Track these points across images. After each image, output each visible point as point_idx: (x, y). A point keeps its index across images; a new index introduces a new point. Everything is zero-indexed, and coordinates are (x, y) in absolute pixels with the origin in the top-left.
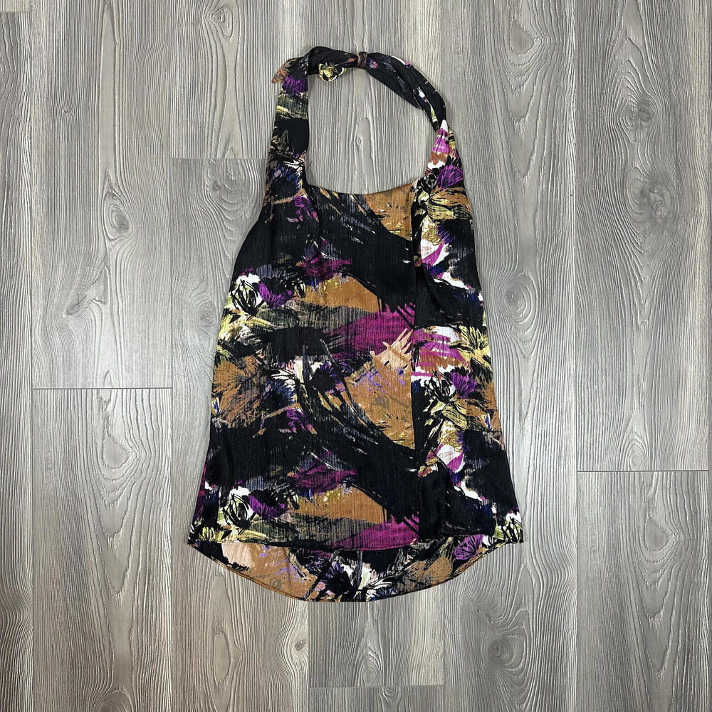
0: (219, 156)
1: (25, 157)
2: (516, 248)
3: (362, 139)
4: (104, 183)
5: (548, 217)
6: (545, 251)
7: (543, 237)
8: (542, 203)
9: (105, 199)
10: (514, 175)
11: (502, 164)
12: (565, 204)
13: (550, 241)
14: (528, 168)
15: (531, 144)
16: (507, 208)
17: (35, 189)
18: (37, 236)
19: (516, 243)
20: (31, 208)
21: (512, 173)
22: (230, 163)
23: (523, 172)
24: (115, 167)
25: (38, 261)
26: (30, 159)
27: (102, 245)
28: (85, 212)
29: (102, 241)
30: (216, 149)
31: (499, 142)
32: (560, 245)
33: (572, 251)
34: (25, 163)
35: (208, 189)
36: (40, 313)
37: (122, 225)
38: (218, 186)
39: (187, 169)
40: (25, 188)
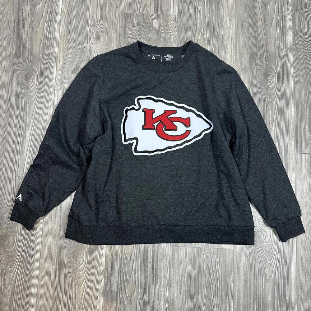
0: (141, 12)
1: (59, 9)
2: (267, 56)
3: (201, 8)
4: (92, 21)
5: (280, 44)
6: (279, 57)
7: (278, 51)
8: (278, 37)
9: (91, 27)
10: (266, 25)
11: (261, 21)
12: (287, 39)
13: (282, 53)
14: (272, 24)
15: (273, 14)
16: (263, 39)
17: (62, 21)
18: (61, 41)
19: (267, 53)
20: (60, 29)
21: (265, 25)
22: (145, 15)
23: (270, 25)
24: (97, 14)
25: (61, 51)
26: (61, 10)
27: (89, 46)
28: (83, 32)
29: (89, 44)
30: (140, 9)
31: (259, 13)
32: (286, 55)
33: (291, 58)
34: (59, 11)
35: (135, 25)
36: (60, 72)
37: (98, 38)
38: (139, 24)
39: (127, 17)
40: (58, 21)
